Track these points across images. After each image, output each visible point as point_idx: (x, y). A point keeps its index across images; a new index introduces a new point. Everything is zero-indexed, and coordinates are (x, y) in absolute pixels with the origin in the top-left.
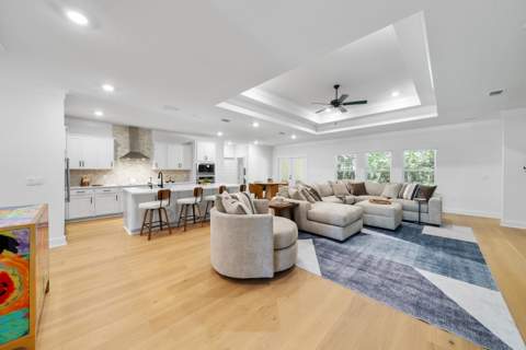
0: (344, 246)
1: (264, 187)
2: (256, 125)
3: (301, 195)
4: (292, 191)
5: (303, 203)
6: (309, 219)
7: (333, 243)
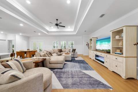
0: (63, 70)
1: (25, 52)
2: (21, 25)
3: (46, 55)
4: (42, 54)
5: (47, 58)
6: (50, 64)
7: (60, 70)
